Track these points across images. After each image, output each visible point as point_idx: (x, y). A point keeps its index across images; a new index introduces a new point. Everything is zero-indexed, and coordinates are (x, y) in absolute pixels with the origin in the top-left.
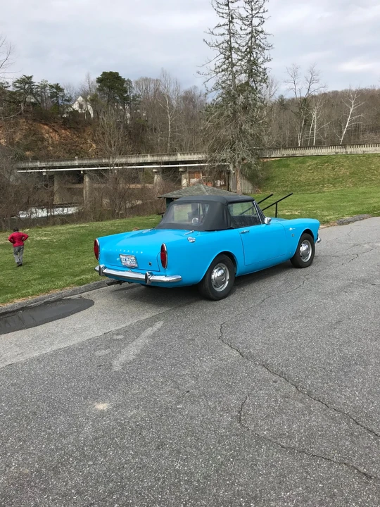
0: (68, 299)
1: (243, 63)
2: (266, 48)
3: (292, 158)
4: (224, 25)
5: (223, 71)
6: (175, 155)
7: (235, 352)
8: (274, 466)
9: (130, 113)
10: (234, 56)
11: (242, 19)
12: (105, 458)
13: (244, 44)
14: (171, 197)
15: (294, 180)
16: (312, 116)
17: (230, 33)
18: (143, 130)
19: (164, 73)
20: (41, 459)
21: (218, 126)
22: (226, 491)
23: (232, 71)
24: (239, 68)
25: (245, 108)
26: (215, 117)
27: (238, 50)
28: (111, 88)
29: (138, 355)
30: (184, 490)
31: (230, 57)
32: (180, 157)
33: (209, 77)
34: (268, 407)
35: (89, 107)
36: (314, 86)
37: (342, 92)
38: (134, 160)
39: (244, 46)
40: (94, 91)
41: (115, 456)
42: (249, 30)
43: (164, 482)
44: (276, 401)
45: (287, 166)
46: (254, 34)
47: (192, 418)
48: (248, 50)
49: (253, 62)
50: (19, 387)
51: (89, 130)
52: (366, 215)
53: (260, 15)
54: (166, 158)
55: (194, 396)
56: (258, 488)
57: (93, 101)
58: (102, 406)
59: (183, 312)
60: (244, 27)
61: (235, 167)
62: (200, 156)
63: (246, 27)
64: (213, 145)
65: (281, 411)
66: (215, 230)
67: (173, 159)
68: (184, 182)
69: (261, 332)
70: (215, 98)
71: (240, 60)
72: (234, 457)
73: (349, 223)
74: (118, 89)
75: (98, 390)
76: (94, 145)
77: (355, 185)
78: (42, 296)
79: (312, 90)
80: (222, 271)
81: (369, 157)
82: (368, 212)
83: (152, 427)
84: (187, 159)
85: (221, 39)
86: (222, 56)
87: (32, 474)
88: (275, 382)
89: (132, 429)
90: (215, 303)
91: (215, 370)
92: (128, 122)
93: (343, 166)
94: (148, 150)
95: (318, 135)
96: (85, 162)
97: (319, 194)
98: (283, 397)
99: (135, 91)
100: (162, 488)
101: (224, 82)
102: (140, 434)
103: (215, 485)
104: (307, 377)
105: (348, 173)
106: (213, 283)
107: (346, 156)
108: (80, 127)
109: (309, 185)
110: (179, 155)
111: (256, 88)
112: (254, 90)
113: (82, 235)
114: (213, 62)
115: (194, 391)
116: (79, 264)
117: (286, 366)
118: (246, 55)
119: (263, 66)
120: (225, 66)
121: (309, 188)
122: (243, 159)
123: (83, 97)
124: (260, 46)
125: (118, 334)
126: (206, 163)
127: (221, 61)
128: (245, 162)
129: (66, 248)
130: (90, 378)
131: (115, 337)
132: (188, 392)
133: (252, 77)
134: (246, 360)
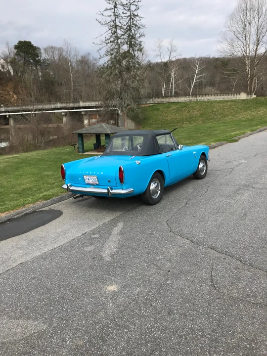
0: (41, 211)
1: (125, 37)
2: (141, 27)
3: (160, 105)
4: (111, 9)
5: (111, 42)
6: (78, 102)
7: (186, 240)
8: (254, 317)
9: (41, 73)
10: (119, 31)
11: (123, 5)
12: (135, 325)
13: (125, 23)
14: (81, 132)
15: (163, 119)
16: (171, 75)
17: (115, 15)
18: (52, 84)
19: (66, 44)
20: (87, 332)
21: (108, 82)
22: (231, 339)
23: (118, 43)
24: (123, 40)
25: (128, 69)
26: (107, 75)
27: (121, 28)
28: (26, 53)
29: (118, 248)
30: (203, 342)
31: (115, 32)
32: (82, 104)
33: (101, 46)
34: (229, 276)
35: (10, 67)
36: (173, 54)
37: (189, 59)
38: (47, 107)
39: (125, 25)
40: (12, 55)
41: (141, 323)
42: (128, 14)
43: (186, 339)
44: (232, 272)
45: (158, 110)
46: (132, 17)
47: (182, 290)
48: (128, 28)
49: (132, 37)
50: (38, 280)
51: (11, 85)
52: (224, 142)
53: (135, 3)
54: (72, 105)
55: (175, 274)
56: (251, 333)
57: (13, 63)
58: (112, 288)
59: (133, 214)
60: (125, 11)
61: (122, 111)
62: (97, 103)
63: (126, 12)
64: (106, 95)
65: (239, 279)
66: (150, 155)
67: (76, 105)
68: (86, 122)
69: (197, 225)
70: (106, 61)
71: (123, 35)
72: (225, 314)
73: (215, 147)
74: (32, 54)
75: (102, 276)
76: (15, 96)
77: (204, 122)
78: (20, 210)
79: (171, 57)
80: (156, 184)
81: (212, 103)
82: (225, 140)
83: (157, 300)
84: (87, 106)
85: (109, 19)
86: (110, 31)
87: (86, 345)
88: (225, 259)
89: (144, 302)
90: (153, 206)
91: (180, 254)
92: (41, 79)
93: (195, 109)
94: (57, 99)
95: (175, 88)
96: (10, 109)
97: (181, 129)
98: (235, 269)
99: (44, 56)
100: (187, 342)
101: (112, 50)
102: (151, 305)
103: (222, 335)
104: (244, 253)
105: (199, 114)
106: (151, 192)
107: (197, 102)
108: (3, 82)
109: (174, 123)
110: (81, 102)
111: (135, 55)
112: (133, 57)
113: (17, 163)
114: (104, 36)
115: (173, 270)
116: (19, 185)
117: (227, 248)
118: (127, 31)
119: (139, 40)
120: (112, 39)
121: (174, 124)
122: (128, 105)
123: (4, 60)
124: (136, 25)
125: (94, 234)
126: (101, 108)
127: (109, 35)
128: (129, 107)
129: (6, 173)
130: (91, 268)
131: (93, 236)
132: (169, 271)
133: (132, 47)
134: (197, 245)
